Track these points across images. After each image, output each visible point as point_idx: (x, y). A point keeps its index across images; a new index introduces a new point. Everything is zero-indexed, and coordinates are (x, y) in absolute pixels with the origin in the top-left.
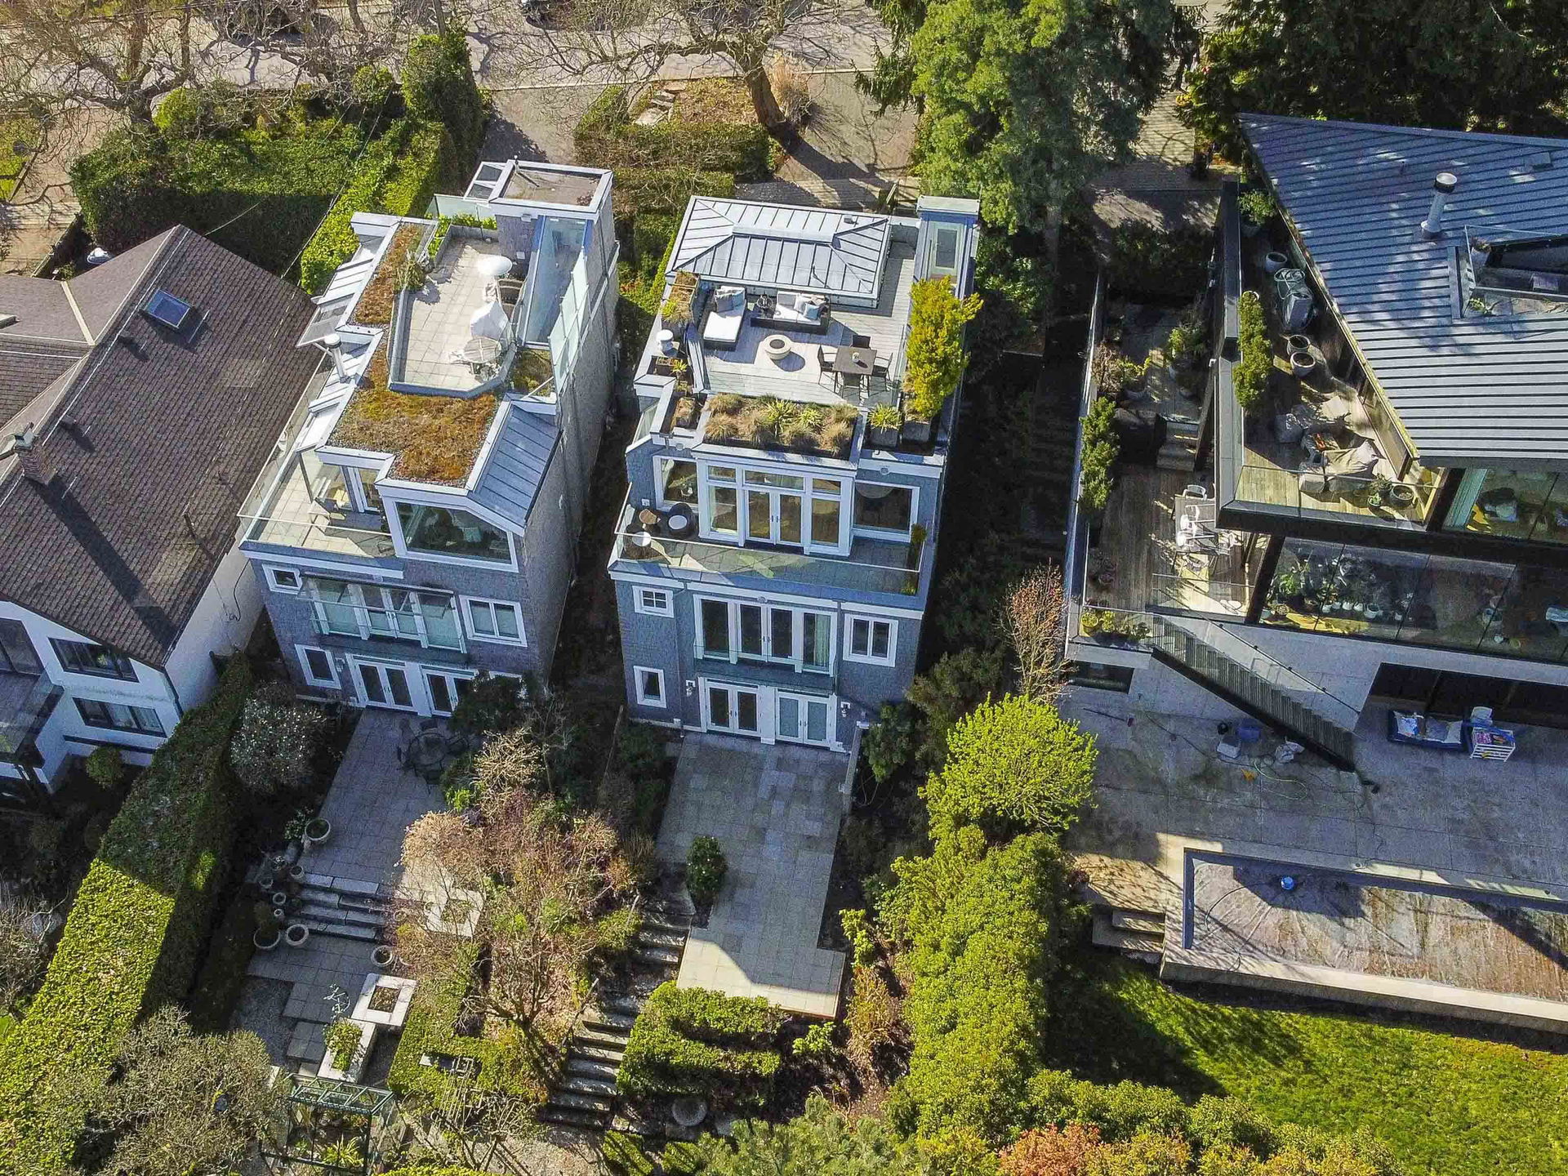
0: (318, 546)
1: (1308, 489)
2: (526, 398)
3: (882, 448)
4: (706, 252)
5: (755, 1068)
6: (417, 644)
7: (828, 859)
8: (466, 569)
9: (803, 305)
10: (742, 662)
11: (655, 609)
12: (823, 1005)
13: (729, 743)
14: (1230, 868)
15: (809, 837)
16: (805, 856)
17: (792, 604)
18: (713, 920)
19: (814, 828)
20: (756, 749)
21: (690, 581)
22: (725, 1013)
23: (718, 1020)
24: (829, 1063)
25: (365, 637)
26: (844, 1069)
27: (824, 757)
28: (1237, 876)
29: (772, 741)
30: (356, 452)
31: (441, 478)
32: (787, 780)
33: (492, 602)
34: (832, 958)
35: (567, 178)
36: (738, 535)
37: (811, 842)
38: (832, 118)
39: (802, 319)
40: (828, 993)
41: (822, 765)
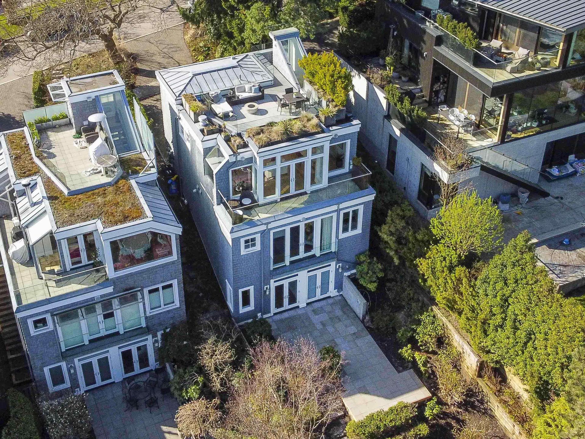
0: (57, 294)
1: (513, 71)
2: (140, 175)
3: (332, 126)
4: (187, 86)
5: (420, 434)
6: (118, 333)
7: (369, 338)
8: (148, 270)
9: (251, 88)
10: (292, 263)
11: (250, 249)
12: (423, 393)
13: (286, 315)
14: (544, 246)
15: (354, 334)
16: (359, 342)
17: (313, 217)
19: (353, 329)
20: (299, 312)
21: (270, 223)
22: (392, 417)
23: (391, 421)
24: (441, 418)
25: (87, 343)
26: (449, 417)
27: (330, 301)
28: (550, 247)
29: (305, 305)
30: (78, 225)
31: (133, 218)
32: (324, 317)
33: (160, 286)
34: (407, 374)
35: (96, 78)
36: (277, 196)
37: (356, 335)
38: (145, 56)
39: (252, 94)
40: (421, 387)
41: (332, 304)
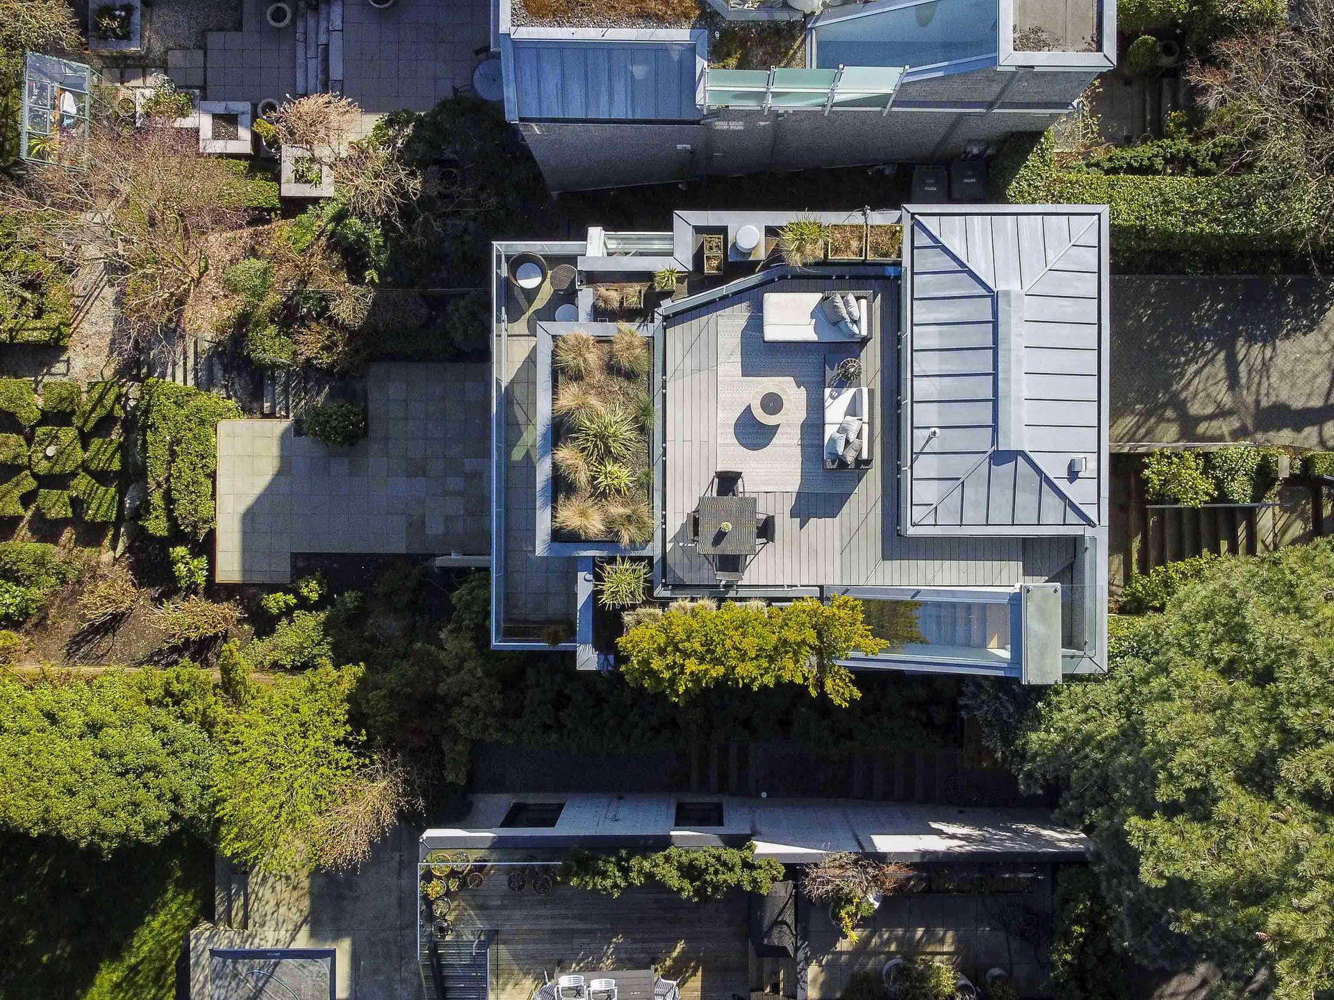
12: (229, 568)
15: (424, 523)
16: (399, 522)
18: (305, 441)
34: (283, 569)
37: (417, 526)
39: (830, 431)
40: (245, 571)
